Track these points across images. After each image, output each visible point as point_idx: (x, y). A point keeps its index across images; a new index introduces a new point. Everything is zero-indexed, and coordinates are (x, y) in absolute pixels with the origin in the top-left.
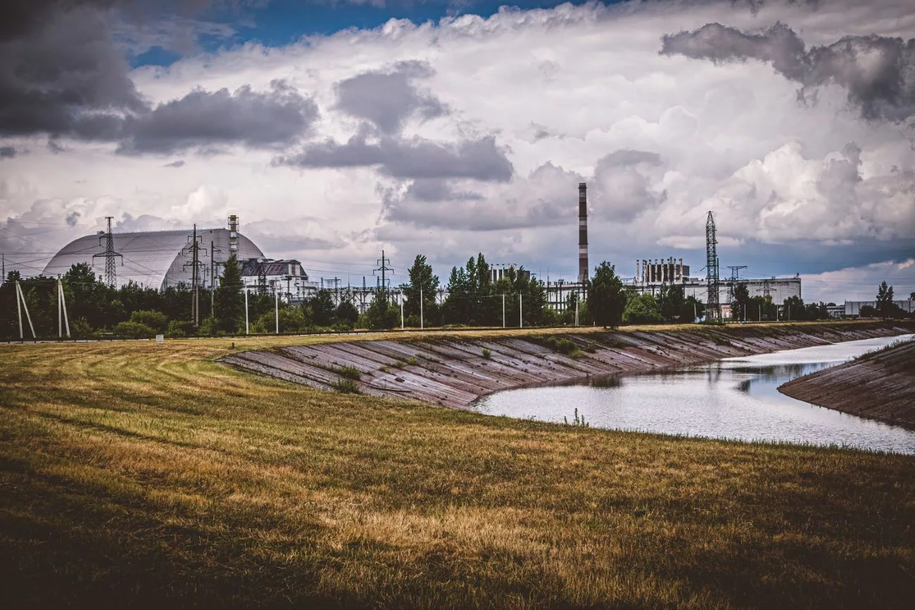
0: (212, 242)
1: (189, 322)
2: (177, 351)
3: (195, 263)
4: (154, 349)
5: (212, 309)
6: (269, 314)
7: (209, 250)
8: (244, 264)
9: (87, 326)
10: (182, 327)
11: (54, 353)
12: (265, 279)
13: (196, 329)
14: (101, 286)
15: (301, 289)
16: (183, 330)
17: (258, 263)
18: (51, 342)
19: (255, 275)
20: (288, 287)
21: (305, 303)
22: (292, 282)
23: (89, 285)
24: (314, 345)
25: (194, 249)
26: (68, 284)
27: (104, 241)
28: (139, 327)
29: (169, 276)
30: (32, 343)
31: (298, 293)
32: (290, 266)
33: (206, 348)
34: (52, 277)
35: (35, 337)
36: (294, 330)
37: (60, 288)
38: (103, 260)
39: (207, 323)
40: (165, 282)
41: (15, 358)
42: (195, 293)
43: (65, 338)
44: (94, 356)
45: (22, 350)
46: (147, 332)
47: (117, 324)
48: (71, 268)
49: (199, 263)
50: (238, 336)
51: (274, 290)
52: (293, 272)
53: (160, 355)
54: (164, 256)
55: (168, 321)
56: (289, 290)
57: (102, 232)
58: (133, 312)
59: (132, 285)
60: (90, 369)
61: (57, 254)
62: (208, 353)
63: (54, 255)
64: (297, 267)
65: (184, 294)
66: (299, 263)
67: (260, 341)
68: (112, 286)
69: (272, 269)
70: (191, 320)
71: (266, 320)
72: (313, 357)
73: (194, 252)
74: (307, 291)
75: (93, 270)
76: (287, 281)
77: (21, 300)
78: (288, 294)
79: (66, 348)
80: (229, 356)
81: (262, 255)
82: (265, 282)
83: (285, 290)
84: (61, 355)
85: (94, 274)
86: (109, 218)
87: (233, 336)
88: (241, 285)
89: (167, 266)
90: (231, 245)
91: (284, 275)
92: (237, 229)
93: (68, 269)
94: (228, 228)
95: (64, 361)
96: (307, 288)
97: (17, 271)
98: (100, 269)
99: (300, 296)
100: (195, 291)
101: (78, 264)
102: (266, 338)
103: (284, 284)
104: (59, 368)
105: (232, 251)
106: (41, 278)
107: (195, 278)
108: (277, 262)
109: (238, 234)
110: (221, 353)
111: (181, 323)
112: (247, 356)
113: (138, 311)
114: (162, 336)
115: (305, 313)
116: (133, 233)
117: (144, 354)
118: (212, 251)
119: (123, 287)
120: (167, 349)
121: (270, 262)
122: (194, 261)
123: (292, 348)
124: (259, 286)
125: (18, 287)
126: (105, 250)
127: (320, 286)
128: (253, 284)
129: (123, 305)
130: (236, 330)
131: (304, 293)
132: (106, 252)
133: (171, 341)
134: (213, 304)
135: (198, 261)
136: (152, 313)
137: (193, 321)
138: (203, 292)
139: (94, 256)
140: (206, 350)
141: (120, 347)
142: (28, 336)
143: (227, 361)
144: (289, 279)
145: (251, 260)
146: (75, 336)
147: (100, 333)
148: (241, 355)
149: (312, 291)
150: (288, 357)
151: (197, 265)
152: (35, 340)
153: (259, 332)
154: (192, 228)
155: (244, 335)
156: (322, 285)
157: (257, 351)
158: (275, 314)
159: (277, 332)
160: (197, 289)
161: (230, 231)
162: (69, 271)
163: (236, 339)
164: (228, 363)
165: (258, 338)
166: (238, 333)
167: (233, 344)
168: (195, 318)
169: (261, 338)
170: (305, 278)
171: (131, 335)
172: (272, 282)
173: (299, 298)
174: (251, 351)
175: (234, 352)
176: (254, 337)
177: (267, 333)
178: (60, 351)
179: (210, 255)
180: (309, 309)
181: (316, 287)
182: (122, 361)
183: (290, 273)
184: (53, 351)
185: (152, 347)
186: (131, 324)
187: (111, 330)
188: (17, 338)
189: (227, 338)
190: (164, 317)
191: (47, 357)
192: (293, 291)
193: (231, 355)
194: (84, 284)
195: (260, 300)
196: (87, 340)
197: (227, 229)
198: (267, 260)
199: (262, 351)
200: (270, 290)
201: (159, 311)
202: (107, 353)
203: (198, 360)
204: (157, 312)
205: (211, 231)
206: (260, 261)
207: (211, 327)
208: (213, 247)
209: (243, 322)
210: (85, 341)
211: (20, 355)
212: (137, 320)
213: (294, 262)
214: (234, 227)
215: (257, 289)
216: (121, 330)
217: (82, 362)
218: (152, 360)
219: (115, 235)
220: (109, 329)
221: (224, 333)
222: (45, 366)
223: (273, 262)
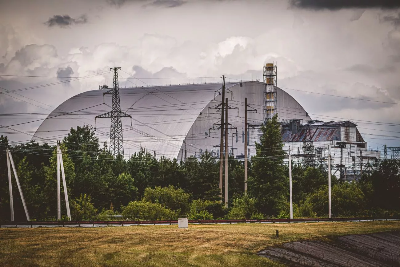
0: (246, 99)
1: (216, 202)
2: (208, 240)
3: (224, 127)
4: (179, 237)
5: (246, 185)
6: (320, 192)
7: (242, 108)
8: (283, 126)
9: (91, 206)
10: (209, 209)
11: (58, 241)
12: (311, 147)
13: (226, 212)
14: (106, 156)
15: (357, 159)
16: (210, 213)
17: (301, 126)
18: (50, 226)
19: (297, 141)
20: (341, 157)
21: (363, 177)
22: (346, 151)
23: (91, 155)
24: (379, 233)
25: (223, 108)
26: (67, 152)
27: (109, 99)
28: (154, 208)
29: (189, 142)
30: (27, 227)
31: (354, 165)
32: (342, 129)
33: (243, 236)
34: (46, 144)
35: (28, 219)
36: (351, 215)
37: (60, 158)
38: (107, 123)
39: (239, 203)
40: (183, 151)
41: (13, 247)
42: (224, 165)
43: (64, 222)
44: (107, 245)
45: (19, 235)
46: (164, 215)
47: (127, 205)
48: (69, 132)
49: (229, 126)
50: (282, 220)
51: (322, 160)
52: (347, 137)
53: (187, 244)
54: (181, 117)
55: (190, 201)
56: (341, 161)
57: (105, 87)
58: (147, 189)
59: (144, 155)
60: (107, 262)
61: (50, 115)
62: (246, 243)
63: (47, 116)
64: (352, 130)
65: (209, 166)
66: (354, 126)
67: (308, 228)
68: (119, 156)
69: (319, 134)
70: (219, 199)
71: (315, 200)
72: (380, 250)
73: (223, 111)
74: (365, 162)
75: (96, 135)
76: (339, 149)
77: (12, 173)
78: (341, 166)
79: (71, 234)
80: (273, 247)
81: (307, 115)
82: (312, 151)
83: (337, 161)
84: (66, 244)
85: (97, 140)
86: (116, 69)
87: (274, 221)
88: (283, 155)
89: (186, 129)
90: (266, 102)
91: (335, 142)
92: (274, 82)
93: (66, 134)
94: (263, 79)
95: (73, 251)
96: (365, 158)
97: (4, 136)
98: (104, 134)
99: (356, 169)
100: (224, 162)
101: (78, 128)
102: (316, 223)
103: (336, 152)
104: (69, 260)
105: (268, 110)
106: (34, 144)
107: (223, 146)
108: (326, 124)
109: (275, 88)
110: (263, 243)
111: (208, 203)
112: (296, 247)
113: (154, 188)
114: (186, 220)
115: (364, 190)
116: (143, 88)
117: (167, 244)
118: (246, 111)
119: (133, 158)
120: (194, 237)
121: (316, 124)
122: (223, 124)
123: (351, 237)
124: (303, 156)
125: (9, 156)
126: (110, 109)
127: (382, 156)
128: (295, 152)
129: (133, 180)
130: (276, 213)
131: (361, 165)
132: (112, 112)
133: (196, 227)
134: (246, 179)
135: (227, 123)
136: (172, 191)
137: (221, 202)
138: (233, 163)
139: (96, 118)
140: (244, 239)
141: (137, 234)
142: (21, 219)
143: (272, 253)
144: (342, 146)
145: (293, 121)
146: (78, 219)
147: (105, 214)
148: (288, 246)
149: (371, 162)
150: (347, 249)
151: (227, 129)
152: (31, 223)
153: (305, 216)
154: (221, 81)
155: (289, 220)
156: (386, 154)
157: (308, 241)
158: (327, 193)
159: (330, 217)
160: (226, 160)
161: (266, 85)
162: (67, 136)
163: (278, 224)
164: (274, 256)
165: (306, 223)
166: (279, 217)
167: (277, 232)
168: (224, 195)
169: (312, 223)
170: (362, 145)
171: (145, 218)
172: (320, 150)
173: (355, 172)
174: (301, 240)
175: (279, 242)
176: (301, 223)
177: (315, 217)
178: (64, 238)
179: (244, 115)
180: (369, 185)
181: (377, 157)
182: (143, 251)
183: (343, 139)
184: (56, 238)
185: (175, 234)
186: (144, 204)
187: (120, 211)
188: (8, 222)
189: (267, 224)
190: (186, 196)
191: (52, 246)
192: (348, 163)
193: (276, 246)
194: (84, 153)
195: (305, 174)
196: (93, 224)
197: (261, 81)
198: (313, 122)
199: (314, 241)
200: (317, 162)
201: (179, 187)
202: (122, 241)
203: (236, 253)
204: (176, 189)
205: (241, 84)
206: (304, 123)
207: (246, 209)
208: (246, 105)
209: (286, 203)
210: (91, 226)
211: (18, 242)
212: (152, 199)
213: (349, 125)
214: (270, 78)
215: (301, 159)
216: (131, 212)
217: (95, 253)
218: (178, 251)
219: (122, 89)
220: (118, 209)
221: (261, 216)
222: (51, 257)
223: (319, 124)
